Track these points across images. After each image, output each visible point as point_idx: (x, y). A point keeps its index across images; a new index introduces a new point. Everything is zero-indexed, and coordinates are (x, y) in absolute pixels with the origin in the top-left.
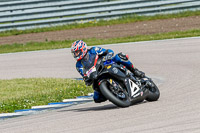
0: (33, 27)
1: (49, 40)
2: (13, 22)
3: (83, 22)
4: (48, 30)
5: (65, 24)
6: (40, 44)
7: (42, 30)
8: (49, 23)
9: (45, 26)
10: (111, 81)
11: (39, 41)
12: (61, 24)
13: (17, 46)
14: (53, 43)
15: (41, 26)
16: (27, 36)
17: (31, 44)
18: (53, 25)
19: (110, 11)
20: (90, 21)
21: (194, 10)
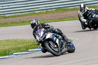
3: (38, 12)
4: (21, 16)
6: (17, 23)
7: (18, 16)
12: (27, 13)
13: (5, 24)
14: (23, 22)
19: (51, 6)
20: (41, 11)
21: (92, 5)
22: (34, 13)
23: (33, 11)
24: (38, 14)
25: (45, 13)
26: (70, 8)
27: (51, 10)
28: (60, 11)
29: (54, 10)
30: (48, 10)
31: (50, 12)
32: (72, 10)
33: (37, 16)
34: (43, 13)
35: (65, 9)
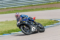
0: (37, 4)
1: (42, 8)
2: (31, 2)
3: (52, 2)
4: (42, 5)
5: (47, 3)
6: (39, 9)
7: (40, 5)
8: (42, 3)
9: (41, 3)
10: (24, 26)
11: (39, 8)
12: (46, 3)
13: (32, 9)
14: (43, 8)
15: (39, 4)
16: (35, 6)
17: (36, 9)
18: (43, 3)
22: (50, 3)
31: (59, 3)
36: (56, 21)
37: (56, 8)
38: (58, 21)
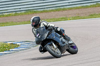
19: (20, 8)
20: (10, 13)
21: (62, 7)
22: (3, 15)
23: (2, 13)
24: (7, 16)
25: (14, 15)
26: (39, 10)
27: (20, 12)
28: (29, 13)
29: (23, 12)
30: (18, 12)
31: (19, 14)
32: (42, 12)
33: (6, 18)
34: (12, 15)
35: (35, 12)
36: (14, 45)
37: (13, 24)
38: (18, 44)
